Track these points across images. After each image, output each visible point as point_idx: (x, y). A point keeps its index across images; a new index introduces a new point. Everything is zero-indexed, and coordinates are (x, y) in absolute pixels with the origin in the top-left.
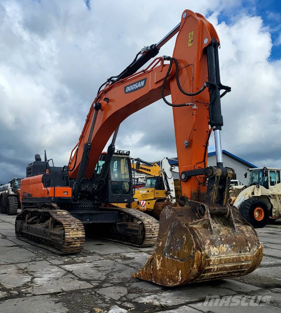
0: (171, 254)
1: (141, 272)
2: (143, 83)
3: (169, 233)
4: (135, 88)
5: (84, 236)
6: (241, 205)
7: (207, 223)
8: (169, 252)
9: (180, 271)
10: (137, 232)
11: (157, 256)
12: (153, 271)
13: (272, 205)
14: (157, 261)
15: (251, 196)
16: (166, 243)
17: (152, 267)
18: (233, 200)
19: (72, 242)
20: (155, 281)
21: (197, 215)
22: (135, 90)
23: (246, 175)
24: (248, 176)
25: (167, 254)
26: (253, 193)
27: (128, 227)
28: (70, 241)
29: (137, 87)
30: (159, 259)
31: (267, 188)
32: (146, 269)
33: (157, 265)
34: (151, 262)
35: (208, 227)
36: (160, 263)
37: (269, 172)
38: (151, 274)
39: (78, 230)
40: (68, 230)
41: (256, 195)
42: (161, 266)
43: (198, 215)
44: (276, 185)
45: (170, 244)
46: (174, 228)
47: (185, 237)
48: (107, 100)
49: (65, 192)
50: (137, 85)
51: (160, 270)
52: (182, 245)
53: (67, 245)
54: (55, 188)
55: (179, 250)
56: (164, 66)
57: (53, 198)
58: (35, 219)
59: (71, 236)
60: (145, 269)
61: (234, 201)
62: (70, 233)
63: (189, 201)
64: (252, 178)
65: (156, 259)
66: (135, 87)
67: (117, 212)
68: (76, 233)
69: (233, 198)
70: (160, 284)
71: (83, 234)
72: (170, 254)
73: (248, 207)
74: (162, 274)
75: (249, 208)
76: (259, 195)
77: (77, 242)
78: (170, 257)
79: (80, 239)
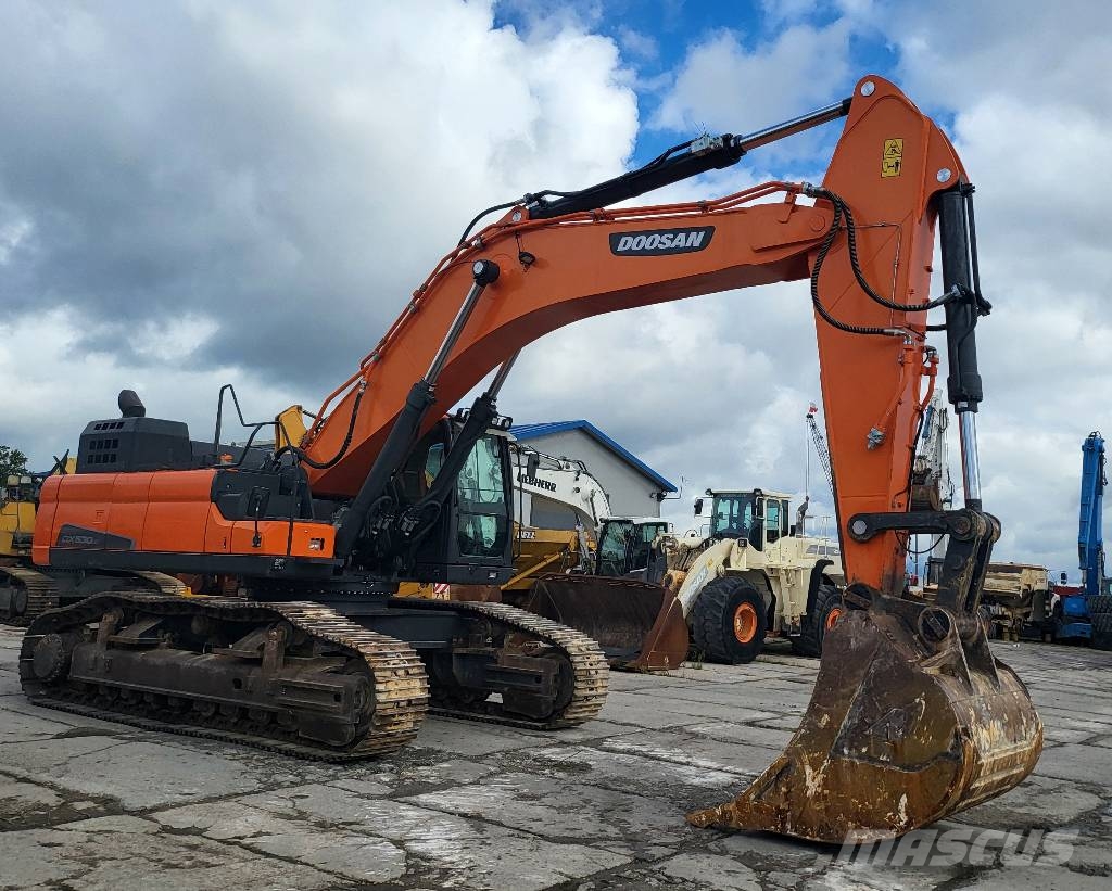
0: (864, 750)
1: (731, 807)
2: (696, 239)
3: (860, 689)
4: (661, 247)
5: (425, 695)
6: (700, 595)
7: (954, 662)
8: (856, 744)
9: (904, 800)
10: (538, 679)
11: (805, 758)
12: (787, 799)
13: (773, 596)
14: (808, 770)
15: (722, 568)
16: (846, 718)
17: (784, 789)
18: (675, 579)
19: (393, 716)
20: (795, 831)
21: (915, 637)
22: (656, 252)
23: (698, 507)
24: (707, 510)
25: (846, 751)
26: (727, 562)
27: (496, 662)
28: (389, 712)
29: (669, 244)
30: (815, 765)
31: (759, 547)
32: (758, 797)
33: (809, 782)
34: (779, 775)
35: (957, 674)
36: (821, 776)
37: (765, 503)
38: (780, 811)
39: (408, 674)
40: (383, 674)
41: (733, 567)
42: (825, 784)
43: (920, 638)
44: (779, 541)
45: (862, 720)
46: (877, 675)
47: (924, 702)
48: (528, 260)
49: (314, 540)
50: (672, 240)
51: (817, 797)
52: (907, 724)
53: (377, 728)
54: (292, 525)
55: (896, 737)
56: (795, 208)
57: (278, 562)
58: (152, 632)
59: (394, 697)
60: (752, 797)
61: (680, 583)
62: (391, 686)
63: (885, 600)
64: (716, 517)
65: (802, 764)
66: (660, 243)
67: (453, 613)
68: (404, 685)
69: (676, 574)
70: (818, 839)
71: (423, 689)
72: (859, 751)
73: (722, 601)
74: (827, 809)
75: (723, 605)
76: (743, 567)
77: (407, 714)
78: (861, 757)
79: (416, 705)
